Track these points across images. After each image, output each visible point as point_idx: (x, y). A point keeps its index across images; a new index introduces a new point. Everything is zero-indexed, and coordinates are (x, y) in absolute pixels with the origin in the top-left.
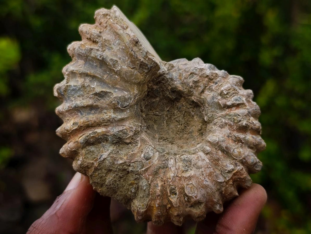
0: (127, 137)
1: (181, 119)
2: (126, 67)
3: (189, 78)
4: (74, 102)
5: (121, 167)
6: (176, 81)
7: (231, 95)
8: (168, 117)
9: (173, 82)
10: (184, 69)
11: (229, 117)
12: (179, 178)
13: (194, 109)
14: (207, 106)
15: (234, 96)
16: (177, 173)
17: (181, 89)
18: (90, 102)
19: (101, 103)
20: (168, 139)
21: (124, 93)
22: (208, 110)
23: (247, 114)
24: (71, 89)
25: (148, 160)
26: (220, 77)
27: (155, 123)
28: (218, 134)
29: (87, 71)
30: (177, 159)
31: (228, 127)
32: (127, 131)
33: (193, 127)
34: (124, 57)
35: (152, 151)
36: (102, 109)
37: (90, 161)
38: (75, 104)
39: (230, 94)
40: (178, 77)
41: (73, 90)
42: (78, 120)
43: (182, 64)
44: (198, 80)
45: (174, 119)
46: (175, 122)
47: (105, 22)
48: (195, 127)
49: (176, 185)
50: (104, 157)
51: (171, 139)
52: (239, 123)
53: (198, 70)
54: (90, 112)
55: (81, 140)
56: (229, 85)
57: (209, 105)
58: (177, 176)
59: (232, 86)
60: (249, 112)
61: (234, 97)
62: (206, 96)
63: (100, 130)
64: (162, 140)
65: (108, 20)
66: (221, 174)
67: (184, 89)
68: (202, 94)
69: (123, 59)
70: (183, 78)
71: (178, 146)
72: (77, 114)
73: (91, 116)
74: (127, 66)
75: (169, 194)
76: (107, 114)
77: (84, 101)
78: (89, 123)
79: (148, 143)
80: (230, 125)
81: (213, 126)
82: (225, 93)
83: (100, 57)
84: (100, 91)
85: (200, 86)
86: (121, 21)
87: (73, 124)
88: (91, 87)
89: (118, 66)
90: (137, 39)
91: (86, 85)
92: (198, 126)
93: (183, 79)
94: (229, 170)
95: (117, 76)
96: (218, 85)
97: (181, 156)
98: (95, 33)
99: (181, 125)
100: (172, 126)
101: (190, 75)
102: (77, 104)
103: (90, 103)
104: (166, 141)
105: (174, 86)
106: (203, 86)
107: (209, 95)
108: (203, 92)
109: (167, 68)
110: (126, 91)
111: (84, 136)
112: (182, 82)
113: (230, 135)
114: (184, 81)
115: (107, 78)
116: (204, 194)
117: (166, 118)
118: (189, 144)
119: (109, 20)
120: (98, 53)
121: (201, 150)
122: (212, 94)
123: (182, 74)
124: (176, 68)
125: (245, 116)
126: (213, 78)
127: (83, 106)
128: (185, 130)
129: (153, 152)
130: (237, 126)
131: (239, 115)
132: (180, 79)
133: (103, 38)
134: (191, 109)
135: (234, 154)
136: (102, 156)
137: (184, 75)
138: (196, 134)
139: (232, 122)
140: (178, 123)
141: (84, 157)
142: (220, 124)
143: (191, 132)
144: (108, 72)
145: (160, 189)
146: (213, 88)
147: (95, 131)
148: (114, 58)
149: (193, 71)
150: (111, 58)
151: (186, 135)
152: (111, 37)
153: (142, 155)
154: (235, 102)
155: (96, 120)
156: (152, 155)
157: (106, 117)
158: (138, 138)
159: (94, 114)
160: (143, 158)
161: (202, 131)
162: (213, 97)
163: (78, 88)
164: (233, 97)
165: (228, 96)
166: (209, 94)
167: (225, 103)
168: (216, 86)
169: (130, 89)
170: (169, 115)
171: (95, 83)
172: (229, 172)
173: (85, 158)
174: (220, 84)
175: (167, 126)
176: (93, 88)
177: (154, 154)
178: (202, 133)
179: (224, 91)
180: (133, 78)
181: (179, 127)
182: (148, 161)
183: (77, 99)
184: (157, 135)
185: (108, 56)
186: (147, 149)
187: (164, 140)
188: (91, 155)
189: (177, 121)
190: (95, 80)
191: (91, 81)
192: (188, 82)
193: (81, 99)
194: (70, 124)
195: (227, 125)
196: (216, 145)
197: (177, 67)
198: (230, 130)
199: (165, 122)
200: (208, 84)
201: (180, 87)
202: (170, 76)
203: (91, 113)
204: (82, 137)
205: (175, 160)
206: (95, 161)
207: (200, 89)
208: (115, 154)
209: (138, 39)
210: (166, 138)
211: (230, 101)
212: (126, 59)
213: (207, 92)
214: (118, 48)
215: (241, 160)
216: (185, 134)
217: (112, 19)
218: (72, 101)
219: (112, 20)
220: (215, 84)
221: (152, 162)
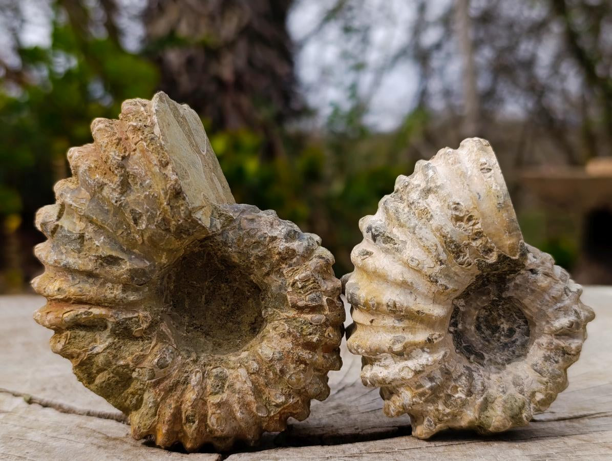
0: (137, 329)
1: (229, 297)
2: (154, 226)
3: (251, 247)
4: (64, 257)
5: (121, 370)
6: (231, 248)
7: (307, 291)
8: (209, 290)
9: (226, 249)
10: (248, 230)
11: (295, 324)
12: (203, 402)
13: (251, 289)
14: (270, 296)
15: (311, 293)
16: (202, 394)
17: (236, 261)
18: (89, 265)
19: (105, 272)
20: (203, 327)
21: (145, 262)
22: (269, 301)
23: (325, 323)
24: (63, 233)
25: (163, 368)
26: (298, 257)
27: (188, 296)
28: (275, 346)
29: (91, 215)
30: (206, 372)
31: (292, 338)
32: (139, 320)
33: (244, 316)
34: (154, 211)
35: (172, 355)
36: (106, 281)
37: (76, 350)
38: (65, 262)
39: (305, 289)
40: (235, 241)
41: (66, 236)
42: (66, 287)
43: (246, 219)
44: (265, 256)
45: (219, 295)
46: (219, 300)
47: (135, 141)
48: (247, 316)
49: (197, 411)
50: (97, 350)
51: (207, 328)
52: (309, 337)
53: (268, 239)
54: (87, 279)
55: (67, 317)
56: (308, 272)
57: (272, 295)
58: (200, 398)
59: (312, 275)
60: (327, 320)
61: (310, 295)
62: (270, 281)
63: (96, 311)
64: (192, 328)
65: (139, 141)
66: (265, 406)
67: (240, 262)
68: (267, 277)
69: (151, 213)
70: (244, 245)
71: (215, 342)
72: (66, 276)
73: (87, 286)
74: (156, 225)
75: (184, 421)
76: (112, 291)
77: (80, 262)
78: (82, 297)
79: (167, 341)
80: (295, 337)
81: (271, 331)
82: (300, 286)
83: (116, 202)
84: (108, 254)
85: (266, 266)
86: (159, 149)
87: (58, 290)
88: (95, 244)
89: (143, 222)
90: (179, 188)
91: (87, 236)
92: (251, 316)
93: (242, 246)
94: (278, 402)
95: (137, 236)
96: (293, 269)
97: (214, 368)
98: (115, 159)
99: (228, 305)
100: (213, 306)
101: (254, 243)
102: (68, 263)
103: (89, 269)
104: (198, 331)
105: (227, 254)
106: (269, 267)
107: (276, 281)
108: (268, 274)
109: (221, 223)
110: (148, 260)
111: (71, 312)
112: (240, 251)
113: (292, 351)
114: (243, 249)
115: (122, 235)
116: (235, 427)
117: (207, 291)
118: (232, 343)
119: (141, 142)
120: (114, 194)
121: (244, 365)
122: (280, 281)
123: (243, 238)
124: (236, 224)
125: (320, 325)
126: (287, 256)
127: (77, 269)
128: (231, 315)
129: (173, 357)
130: (304, 340)
131: (311, 324)
132: (238, 246)
133: (125, 169)
134: (246, 288)
135: (289, 382)
136: (95, 347)
137: (245, 240)
138: (246, 328)
139: (299, 333)
140: (223, 302)
141: (67, 342)
142: (281, 331)
143: (239, 323)
144: (124, 226)
145: (173, 413)
146: (284, 272)
147: (90, 310)
148: (137, 209)
149: (260, 239)
150: (133, 207)
151: (231, 324)
152: (140, 170)
153: (156, 360)
154: (310, 303)
155: (93, 297)
156: (170, 360)
157: (111, 295)
158: (154, 331)
159: (92, 284)
160: (157, 366)
161: (256, 325)
162: (280, 285)
163: (73, 237)
164: (308, 295)
165: (302, 292)
166: (276, 279)
167: (295, 302)
168: (289, 269)
169: (155, 257)
170: (211, 288)
171: (102, 238)
172: (277, 406)
173: (69, 343)
174: (295, 268)
175: (205, 304)
176: (97, 246)
177: (173, 359)
178: (255, 328)
179: (298, 283)
180: (163, 243)
181: (223, 308)
182: (162, 370)
183: (70, 253)
184: (186, 318)
185: (130, 202)
186: (164, 351)
187: (196, 328)
188: (79, 341)
189: (222, 299)
190: (102, 233)
191: (95, 232)
192: (249, 254)
193: (76, 257)
194: (54, 288)
195: (291, 336)
196: (267, 363)
197: (237, 222)
198: (293, 343)
199: (204, 297)
200: (278, 265)
201: (236, 259)
202: (223, 238)
203: (88, 281)
204: (69, 313)
205: (203, 375)
206: (83, 351)
207: (265, 270)
208: (115, 349)
209: (181, 188)
210: (199, 326)
211: (303, 300)
212: (156, 213)
213: (273, 277)
214: (148, 193)
215: (300, 390)
216: (230, 321)
217: (146, 142)
218: (62, 253)
219: (145, 144)
220: (289, 267)
221: (169, 371)
